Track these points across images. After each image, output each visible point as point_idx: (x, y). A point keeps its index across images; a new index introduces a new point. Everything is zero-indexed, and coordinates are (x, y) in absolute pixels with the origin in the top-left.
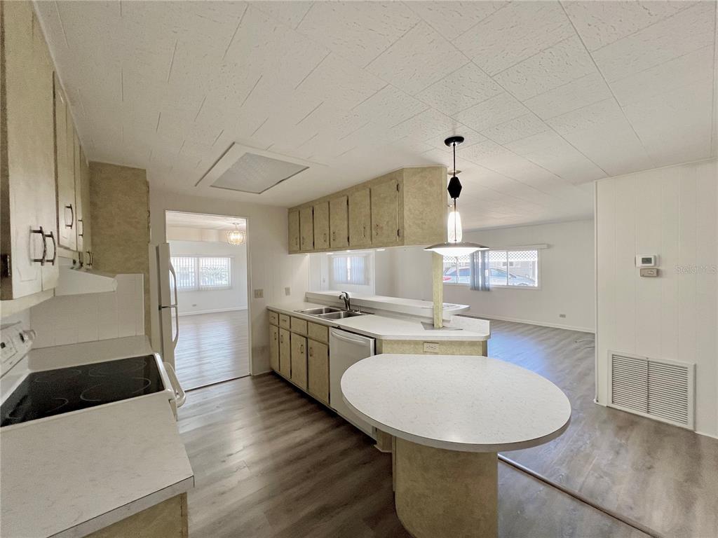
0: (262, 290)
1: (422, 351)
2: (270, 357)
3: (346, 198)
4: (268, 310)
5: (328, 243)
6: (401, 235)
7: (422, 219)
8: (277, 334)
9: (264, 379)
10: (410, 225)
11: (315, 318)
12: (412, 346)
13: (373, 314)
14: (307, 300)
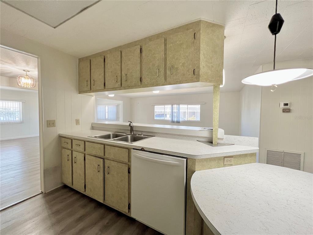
0: (55, 120)
1: (223, 165)
2: (62, 174)
3: (139, 46)
4: (61, 137)
5: (120, 83)
6: (195, 73)
7: (212, 63)
8: (70, 156)
9: (57, 194)
10: (203, 66)
11: (111, 141)
12: (217, 162)
13: (154, 136)
14: (93, 128)
